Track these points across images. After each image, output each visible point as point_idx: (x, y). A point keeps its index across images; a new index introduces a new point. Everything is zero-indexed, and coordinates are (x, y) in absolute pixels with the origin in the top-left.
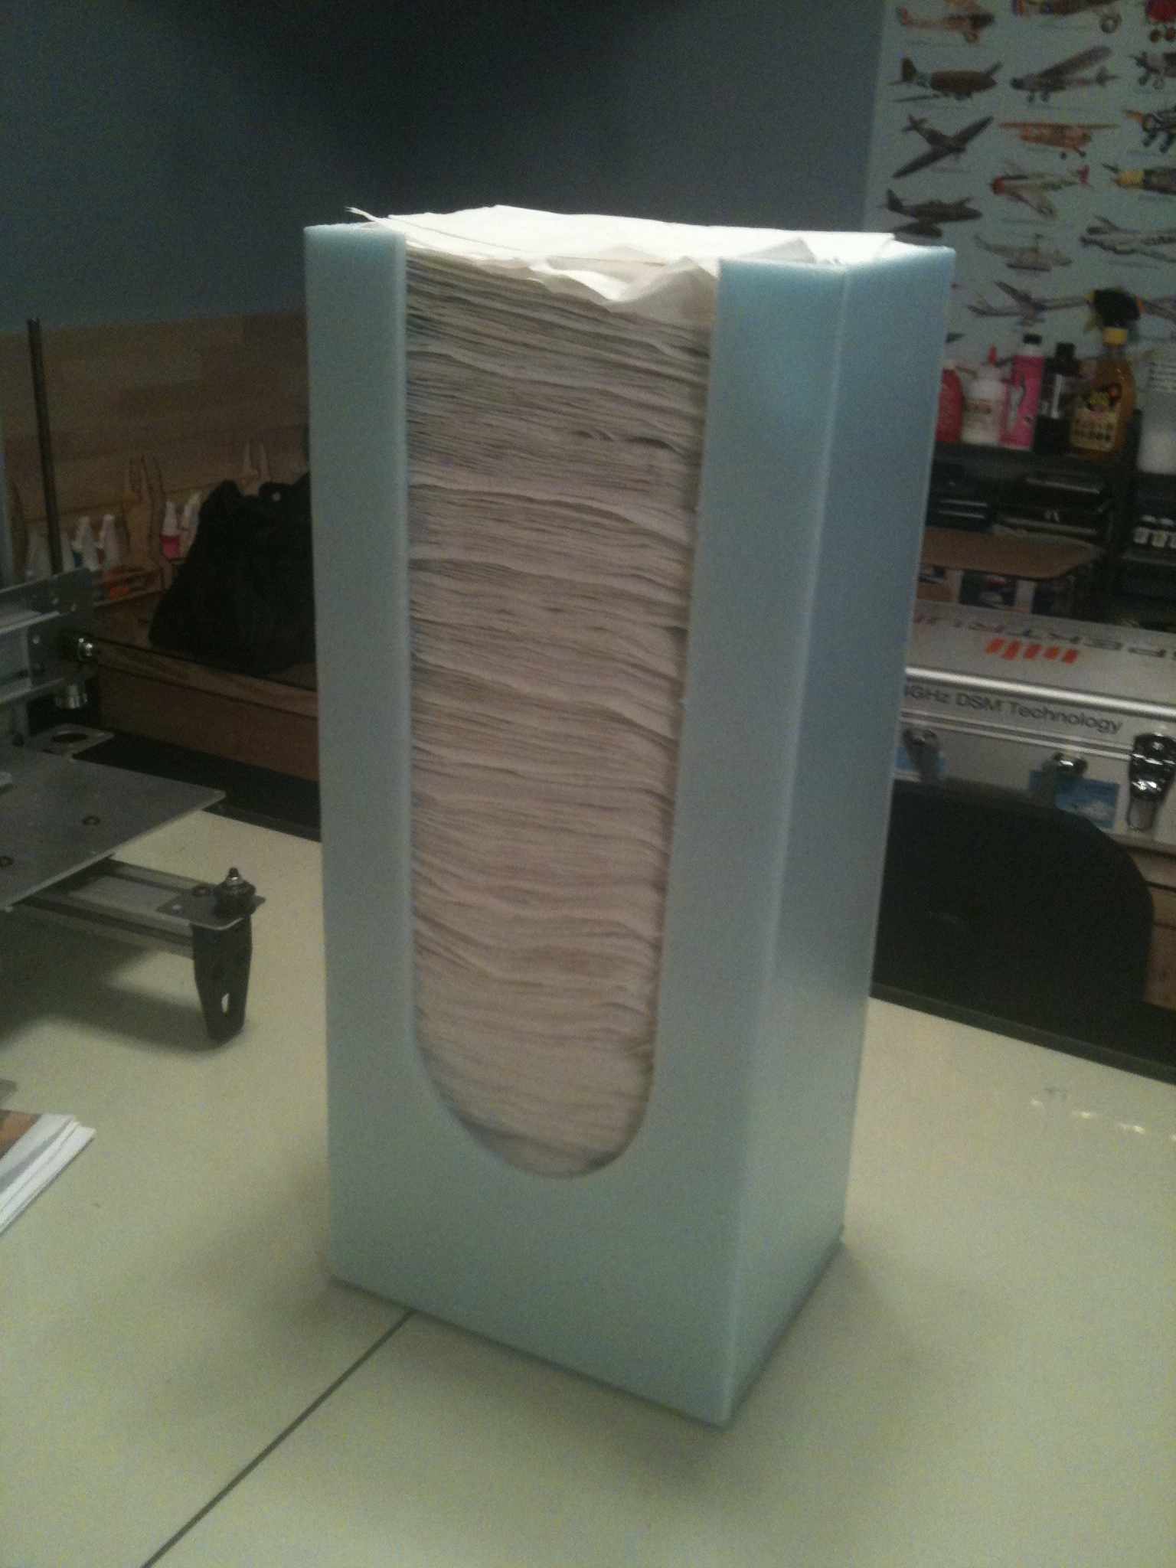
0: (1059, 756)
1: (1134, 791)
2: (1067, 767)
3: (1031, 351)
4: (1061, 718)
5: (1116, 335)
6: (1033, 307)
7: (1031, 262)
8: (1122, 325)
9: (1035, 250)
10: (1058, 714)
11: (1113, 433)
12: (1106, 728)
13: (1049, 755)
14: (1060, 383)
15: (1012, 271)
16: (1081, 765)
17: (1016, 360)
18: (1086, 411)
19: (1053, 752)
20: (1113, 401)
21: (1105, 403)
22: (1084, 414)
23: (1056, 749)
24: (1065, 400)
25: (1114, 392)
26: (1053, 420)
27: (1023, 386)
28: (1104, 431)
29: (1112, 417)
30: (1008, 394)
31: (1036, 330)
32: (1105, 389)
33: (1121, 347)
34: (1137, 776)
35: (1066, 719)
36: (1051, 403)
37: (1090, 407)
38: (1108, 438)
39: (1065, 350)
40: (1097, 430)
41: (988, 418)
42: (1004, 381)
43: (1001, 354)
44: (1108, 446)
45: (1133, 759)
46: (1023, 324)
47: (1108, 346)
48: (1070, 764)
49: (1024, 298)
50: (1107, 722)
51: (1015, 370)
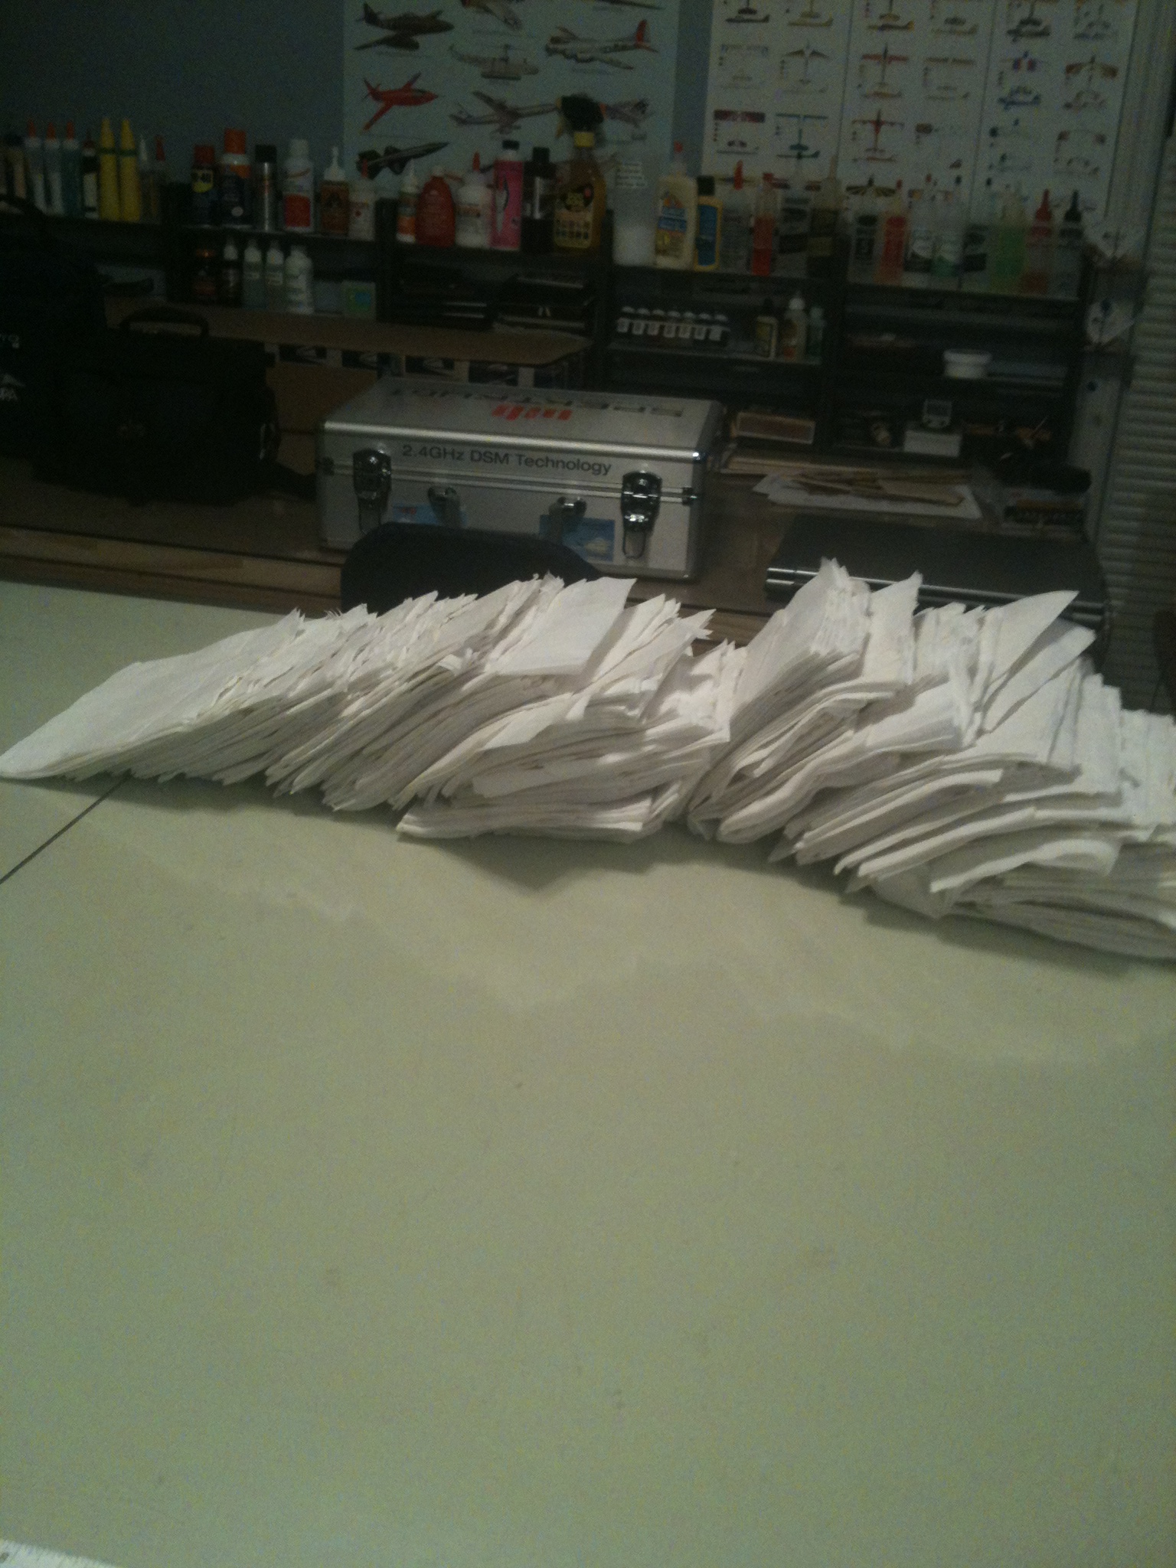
0: (562, 500)
1: (626, 522)
2: (568, 508)
3: (510, 155)
4: (560, 464)
5: (584, 138)
6: (509, 115)
7: (501, 71)
8: (589, 129)
9: (506, 60)
10: (558, 462)
11: (590, 232)
12: (599, 471)
13: (553, 500)
14: (539, 183)
15: (486, 81)
16: (580, 506)
17: (498, 165)
18: (564, 211)
19: (559, 496)
20: (587, 201)
21: (581, 203)
22: (563, 214)
23: (558, 493)
24: (546, 202)
25: (588, 192)
26: (536, 221)
27: (506, 188)
28: (582, 230)
29: (589, 216)
30: (494, 199)
31: (514, 136)
32: (580, 190)
33: (590, 149)
34: (629, 512)
35: (566, 465)
36: (533, 206)
37: (569, 208)
38: (586, 236)
39: (541, 154)
40: (576, 229)
41: (479, 222)
42: (489, 186)
43: (485, 161)
44: (586, 244)
45: (624, 497)
46: (501, 130)
47: (579, 149)
48: (572, 505)
49: (500, 107)
50: (600, 465)
51: (498, 175)
